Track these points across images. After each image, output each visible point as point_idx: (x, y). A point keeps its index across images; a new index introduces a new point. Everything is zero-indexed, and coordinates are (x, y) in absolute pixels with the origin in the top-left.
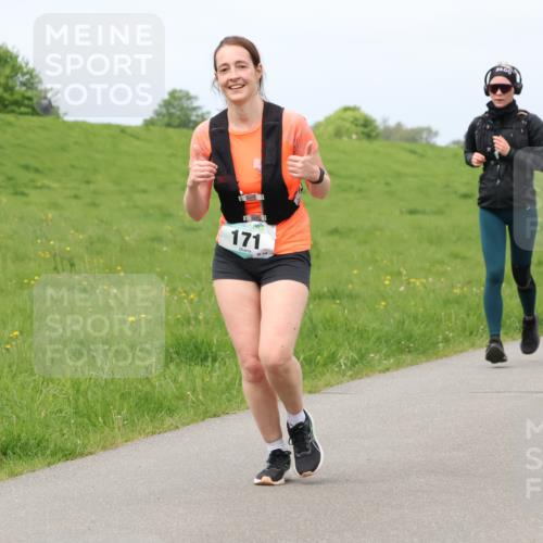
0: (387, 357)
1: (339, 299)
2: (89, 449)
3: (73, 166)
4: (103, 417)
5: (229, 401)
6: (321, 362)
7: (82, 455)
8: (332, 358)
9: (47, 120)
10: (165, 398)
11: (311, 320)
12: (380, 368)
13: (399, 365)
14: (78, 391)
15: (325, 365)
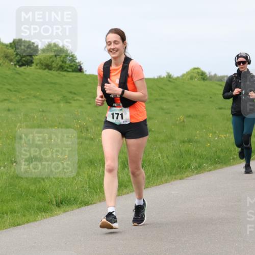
0: (211, 165)
1: (192, 142)
2: (94, 201)
3: (88, 92)
4: (99, 189)
5: (149, 183)
6: (184, 167)
7: (91, 204)
8: (189, 166)
9: (79, 74)
10: (123, 181)
11: (181, 151)
12: (207, 170)
13: (215, 169)
14: (90, 179)
15: (186, 168)
